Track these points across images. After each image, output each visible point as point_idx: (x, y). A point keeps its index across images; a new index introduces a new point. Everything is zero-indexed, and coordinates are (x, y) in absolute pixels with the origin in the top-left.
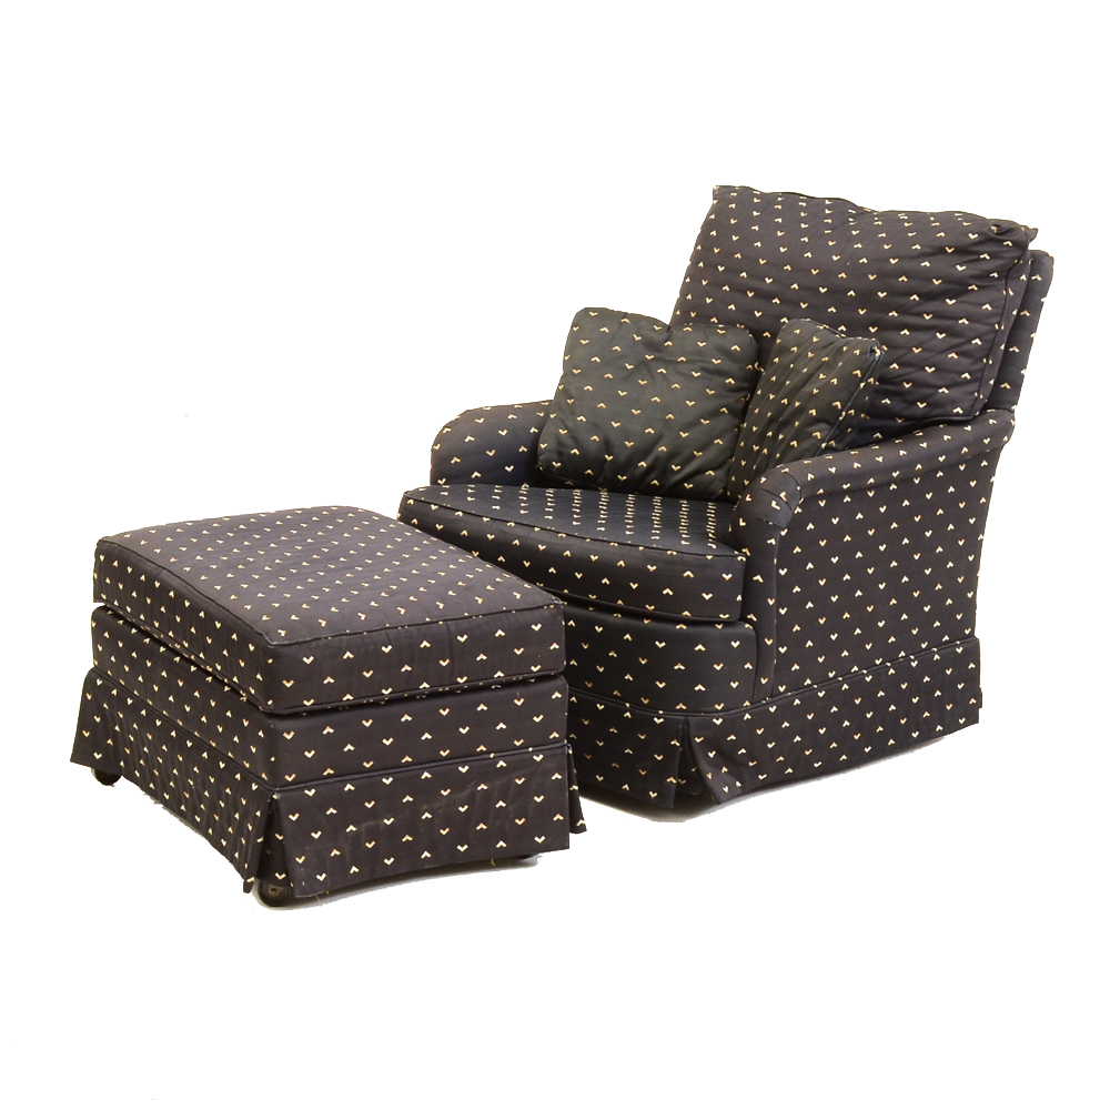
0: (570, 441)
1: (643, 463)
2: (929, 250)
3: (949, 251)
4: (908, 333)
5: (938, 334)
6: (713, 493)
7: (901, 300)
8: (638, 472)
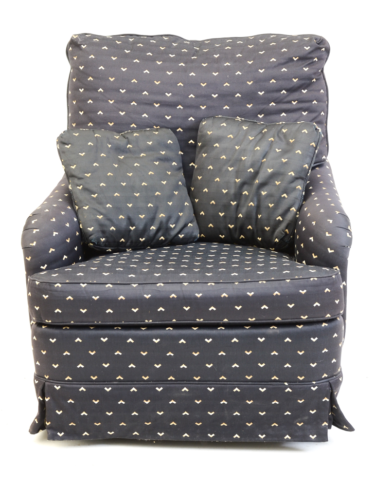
0: (107, 223)
1: (152, 227)
2: (283, 61)
3: (295, 59)
4: (285, 115)
5: (303, 113)
6: (196, 237)
7: (276, 95)
8: (152, 233)
